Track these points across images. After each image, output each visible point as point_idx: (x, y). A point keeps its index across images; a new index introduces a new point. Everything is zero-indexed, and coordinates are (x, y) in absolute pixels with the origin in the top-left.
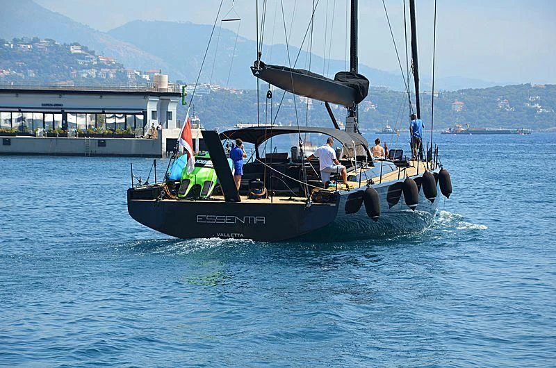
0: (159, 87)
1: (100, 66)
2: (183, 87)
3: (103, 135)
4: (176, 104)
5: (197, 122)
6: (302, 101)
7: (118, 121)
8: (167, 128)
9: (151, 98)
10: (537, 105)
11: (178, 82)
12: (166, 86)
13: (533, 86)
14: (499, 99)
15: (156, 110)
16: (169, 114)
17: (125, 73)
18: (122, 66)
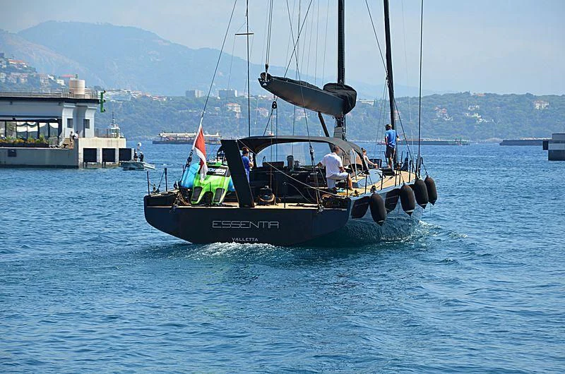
0: (75, 93)
1: (10, 69)
2: (102, 93)
3: (13, 145)
4: (94, 112)
5: (116, 131)
6: (230, 108)
7: (30, 130)
8: (84, 137)
9: (66, 105)
10: (477, 115)
11: (95, 87)
12: (83, 92)
13: (472, 94)
14: (437, 108)
15: (72, 118)
16: (86, 123)
17: (38, 77)
18: (34, 70)
